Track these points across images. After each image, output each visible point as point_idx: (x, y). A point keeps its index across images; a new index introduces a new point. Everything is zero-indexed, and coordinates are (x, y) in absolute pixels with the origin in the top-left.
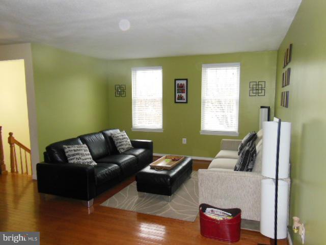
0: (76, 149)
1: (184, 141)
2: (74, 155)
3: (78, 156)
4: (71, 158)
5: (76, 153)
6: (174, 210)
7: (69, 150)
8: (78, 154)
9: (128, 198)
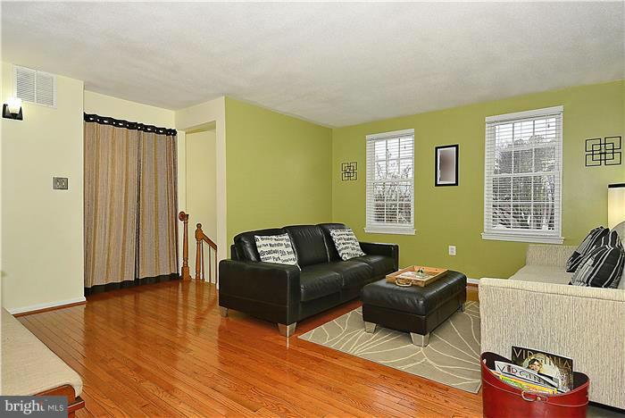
0: (273, 242)
1: (452, 250)
2: (269, 252)
3: (276, 255)
4: (266, 256)
5: (274, 249)
6: (431, 362)
7: (263, 244)
8: (275, 252)
9: (347, 331)
